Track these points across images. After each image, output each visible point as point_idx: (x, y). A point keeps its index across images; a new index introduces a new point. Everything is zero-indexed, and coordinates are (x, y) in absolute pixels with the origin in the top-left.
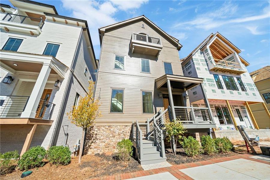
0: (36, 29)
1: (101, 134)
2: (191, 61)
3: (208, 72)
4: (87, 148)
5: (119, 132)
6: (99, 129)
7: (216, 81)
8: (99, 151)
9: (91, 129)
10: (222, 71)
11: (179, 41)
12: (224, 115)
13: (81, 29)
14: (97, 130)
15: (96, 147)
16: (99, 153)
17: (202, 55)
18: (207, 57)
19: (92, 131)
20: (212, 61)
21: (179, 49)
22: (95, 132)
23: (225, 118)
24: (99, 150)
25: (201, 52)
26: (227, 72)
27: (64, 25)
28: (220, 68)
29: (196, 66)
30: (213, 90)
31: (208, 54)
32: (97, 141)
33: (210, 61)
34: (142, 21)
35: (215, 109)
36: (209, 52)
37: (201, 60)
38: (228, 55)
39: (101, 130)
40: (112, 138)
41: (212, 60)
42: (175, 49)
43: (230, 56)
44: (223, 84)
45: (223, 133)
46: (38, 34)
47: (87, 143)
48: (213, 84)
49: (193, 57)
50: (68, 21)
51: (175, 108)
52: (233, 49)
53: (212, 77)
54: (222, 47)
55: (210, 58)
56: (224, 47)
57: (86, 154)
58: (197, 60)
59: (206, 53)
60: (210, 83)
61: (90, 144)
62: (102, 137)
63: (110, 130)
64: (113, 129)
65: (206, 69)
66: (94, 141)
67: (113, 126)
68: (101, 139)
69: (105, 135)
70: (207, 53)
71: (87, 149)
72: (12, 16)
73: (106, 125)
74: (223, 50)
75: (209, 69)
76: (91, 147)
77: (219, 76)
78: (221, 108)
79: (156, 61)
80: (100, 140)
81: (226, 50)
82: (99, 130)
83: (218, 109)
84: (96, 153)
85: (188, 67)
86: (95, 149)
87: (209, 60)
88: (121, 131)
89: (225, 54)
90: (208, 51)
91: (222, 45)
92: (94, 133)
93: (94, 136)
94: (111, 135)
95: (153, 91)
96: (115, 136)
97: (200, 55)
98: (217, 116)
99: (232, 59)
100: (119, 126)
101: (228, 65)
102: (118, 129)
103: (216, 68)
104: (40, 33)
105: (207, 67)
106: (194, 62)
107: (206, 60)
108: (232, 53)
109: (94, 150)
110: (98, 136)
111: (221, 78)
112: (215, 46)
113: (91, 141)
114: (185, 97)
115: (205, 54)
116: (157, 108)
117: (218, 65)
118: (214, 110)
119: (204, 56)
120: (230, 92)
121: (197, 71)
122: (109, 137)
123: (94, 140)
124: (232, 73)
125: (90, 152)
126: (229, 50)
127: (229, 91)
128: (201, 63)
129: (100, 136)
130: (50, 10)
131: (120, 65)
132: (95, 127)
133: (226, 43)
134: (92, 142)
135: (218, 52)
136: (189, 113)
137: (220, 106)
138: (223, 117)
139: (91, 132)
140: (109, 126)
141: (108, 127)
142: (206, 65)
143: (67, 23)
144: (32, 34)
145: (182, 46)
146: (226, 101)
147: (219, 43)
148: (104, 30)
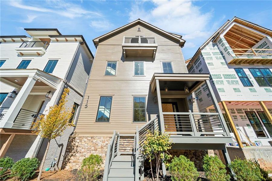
0: (41, 50)
1: (83, 146)
2: (200, 56)
3: (226, 66)
4: (66, 161)
5: (102, 144)
6: (81, 140)
7: (240, 77)
8: (77, 166)
9: (72, 140)
10: (249, 63)
11: (181, 37)
12: (262, 123)
13: (78, 43)
14: (78, 141)
15: (75, 161)
16: (77, 168)
17: (216, 47)
18: (222, 49)
19: (74, 142)
20: (229, 52)
21: (182, 45)
22: (77, 144)
23: (264, 127)
24: (78, 164)
25: (213, 44)
26: (258, 63)
27: (65, 42)
28: (243, 60)
29: (207, 62)
30: (235, 89)
31: (223, 45)
32: (77, 154)
33: (227, 52)
34: (139, 25)
35: (246, 115)
36: (225, 41)
37: (214, 54)
38: (257, 42)
39: (83, 141)
40: (94, 152)
41: (229, 50)
42: (177, 46)
43: (261, 43)
44: (252, 79)
45: (258, 152)
46: (43, 53)
47: (67, 156)
48: (234, 81)
49: (202, 51)
50: (68, 38)
51: (164, 115)
52: (264, 32)
53: (232, 72)
54: (245, 33)
55: (226, 49)
56: (249, 33)
57: (64, 169)
58: (208, 54)
59: (220, 44)
60: (230, 80)
61: (69, 158)
62: (83, 150)
63: (92, 142)
64: (95, 141)
65: (222, 63)
66: (74, 154)
67: (97, 138)
68: (82, 152)
69: (86, 148)
70: (222, 43)
71: (66, 163)
72: (28, 43)
73: (89, 136)
74: (249, 37)
75: (226, 62)
76: (70, 160)
77: (244, 69)
78: (257, 114)
79: (153, 62)
80: (80, 153)
81: (253, 36)
82: (81, 142)
83: (250, 115)
84: (74, 168)
85: (198, 64)
86: (74, 164)
87: (225, 51)
88: (104, 144)
89: (252, 42)
90: (222, 41)
91: (246, 31)
92: (75, 144)
93: (75, 148)
94: (93, 148)
95: (148, 95)
96: (97, 150)
97: (212, 47)
98: (250, 125)
99: (264, 46)
100: (103, 138)
101: (256, 54)
102: (101, 141)
103: (237, 60)
104: (45, 53)
105: (223, 61)
106: (204, 56)
107: (221, 52)
108: (263, 38)
109: (72, 165)
110: (79, 148)
111: (247, 71)
112: (235, 34)
113: (70, 154)
114: (190, 100)
115: (220, 46)
116: (151, 115)
117: (239, 56)
118: (244, 116)
119: (218, 48)
120: (266, 89)
121: (209, 67)
122: (90, 150)
123: (74, 152)
124: (267, 63)
125: (67, 168)
126: (257, 35)
127: (263, 88)
128: (213, 57)
129: (81, 148)
130: (54, 33)
131: (112, 71)
132: (77, 138)
133: (250, 27)
134: (72, 155)
135: (242, 41)
136: (197, 120)
137: (254, 110)
138: (262, 126)
139: (73, 144)
140: (92, 137)
141: (90, 138)
142: (222, 58)
143: (67, 41)
144: (39, 55)
145: (185, 41)
146: (260, 102)
147: (241, 30)
148: (97, 40)
